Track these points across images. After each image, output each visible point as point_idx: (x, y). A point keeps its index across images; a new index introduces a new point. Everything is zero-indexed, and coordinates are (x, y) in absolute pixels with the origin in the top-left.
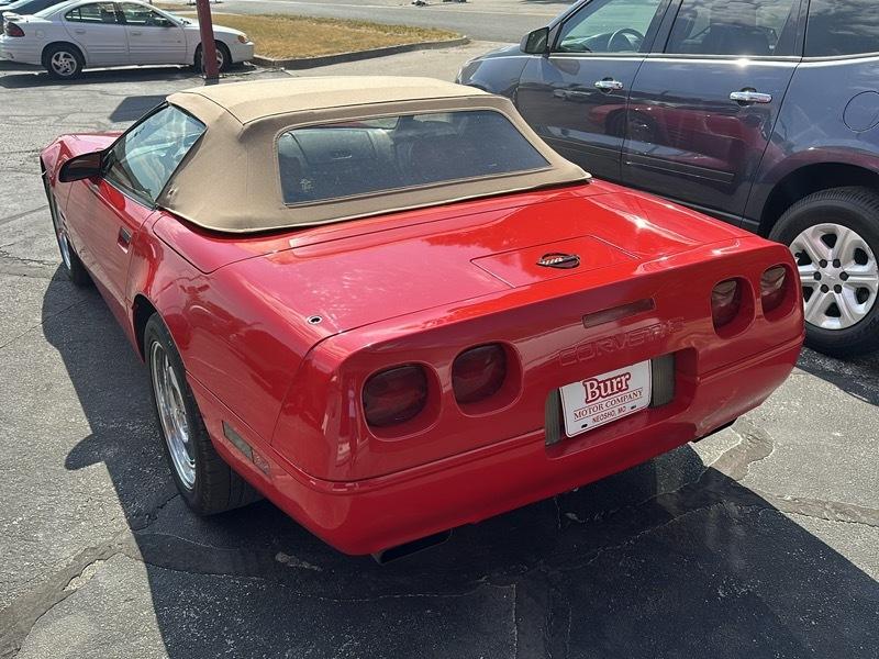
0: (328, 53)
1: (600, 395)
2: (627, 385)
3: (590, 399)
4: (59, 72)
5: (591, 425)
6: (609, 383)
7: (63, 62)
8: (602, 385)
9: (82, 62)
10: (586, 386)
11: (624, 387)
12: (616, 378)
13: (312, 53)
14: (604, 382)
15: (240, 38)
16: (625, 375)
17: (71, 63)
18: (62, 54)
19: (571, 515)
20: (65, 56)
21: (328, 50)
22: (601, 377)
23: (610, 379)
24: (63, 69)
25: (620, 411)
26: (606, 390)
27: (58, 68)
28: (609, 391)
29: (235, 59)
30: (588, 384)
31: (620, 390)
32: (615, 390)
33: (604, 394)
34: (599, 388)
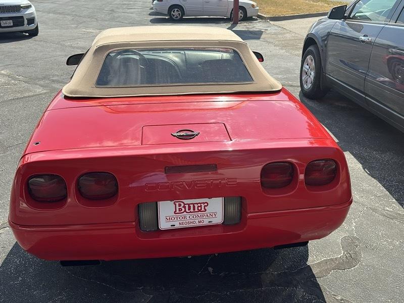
0: (292, 14)
1: (185, 211)
2: (205, 209)
3: (178, 211)
4: (174, 18)
5: (177, 226)
6: (192, 206)
7: (176, 13)
8: (187, 206)
9: (183, 14)
10: (175, 205)
11: (203, 210)
12: (197, 204)
13: (285, 14)
14: (189, 204)
15: (253, 6)
16: (204, 203)
17: (179, 14)
18: (176, 10)
19: (210, 269)
20: (177, 11)
21: (292, 12)
22: (186, 201)
23: (193, 204)
24: (175, 16)
25: (199, 222)
26: (189, 209)
27: (174, 15)
28: (192, 210)
29: (249, 15)
30: (177, 204)
31: (200, 211)
32: (196, 210)
33: (187, 210)
34: (184, 207)
